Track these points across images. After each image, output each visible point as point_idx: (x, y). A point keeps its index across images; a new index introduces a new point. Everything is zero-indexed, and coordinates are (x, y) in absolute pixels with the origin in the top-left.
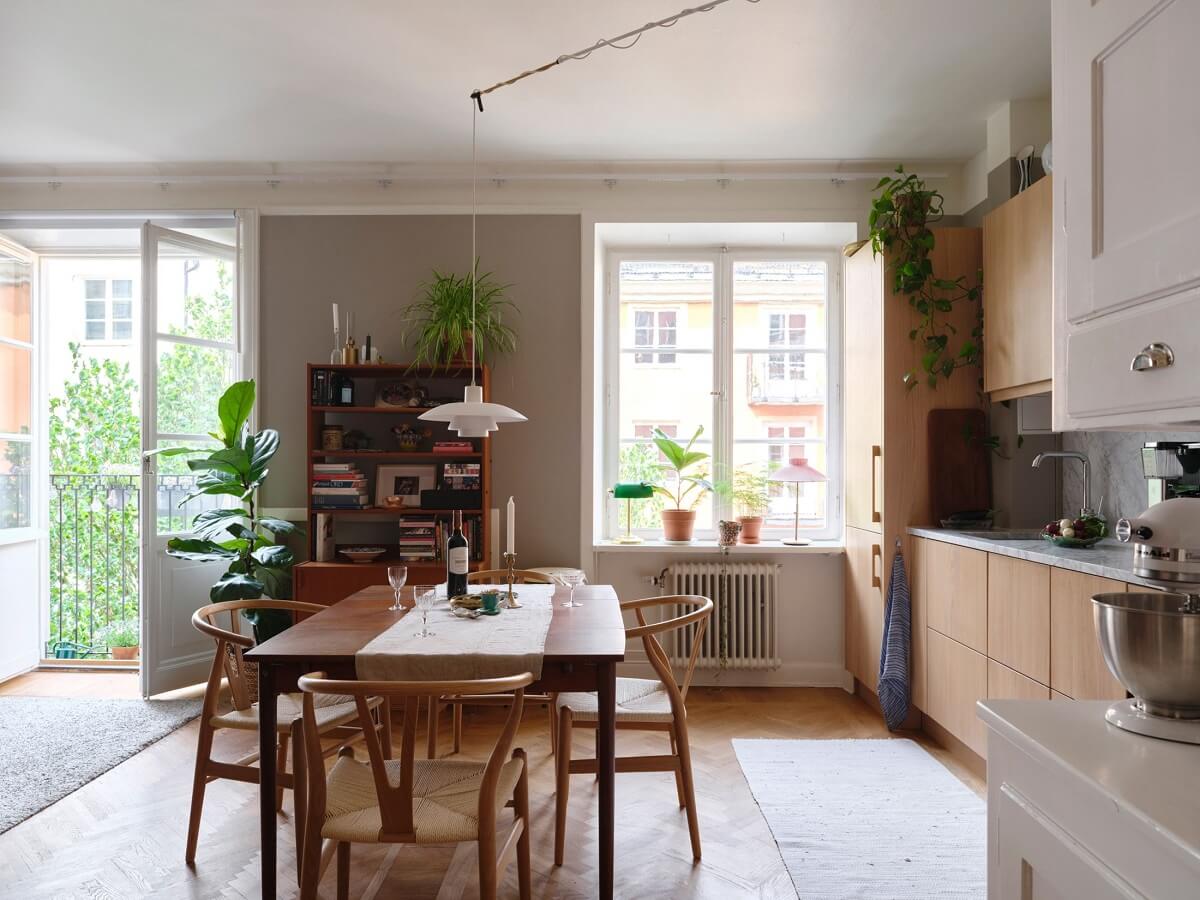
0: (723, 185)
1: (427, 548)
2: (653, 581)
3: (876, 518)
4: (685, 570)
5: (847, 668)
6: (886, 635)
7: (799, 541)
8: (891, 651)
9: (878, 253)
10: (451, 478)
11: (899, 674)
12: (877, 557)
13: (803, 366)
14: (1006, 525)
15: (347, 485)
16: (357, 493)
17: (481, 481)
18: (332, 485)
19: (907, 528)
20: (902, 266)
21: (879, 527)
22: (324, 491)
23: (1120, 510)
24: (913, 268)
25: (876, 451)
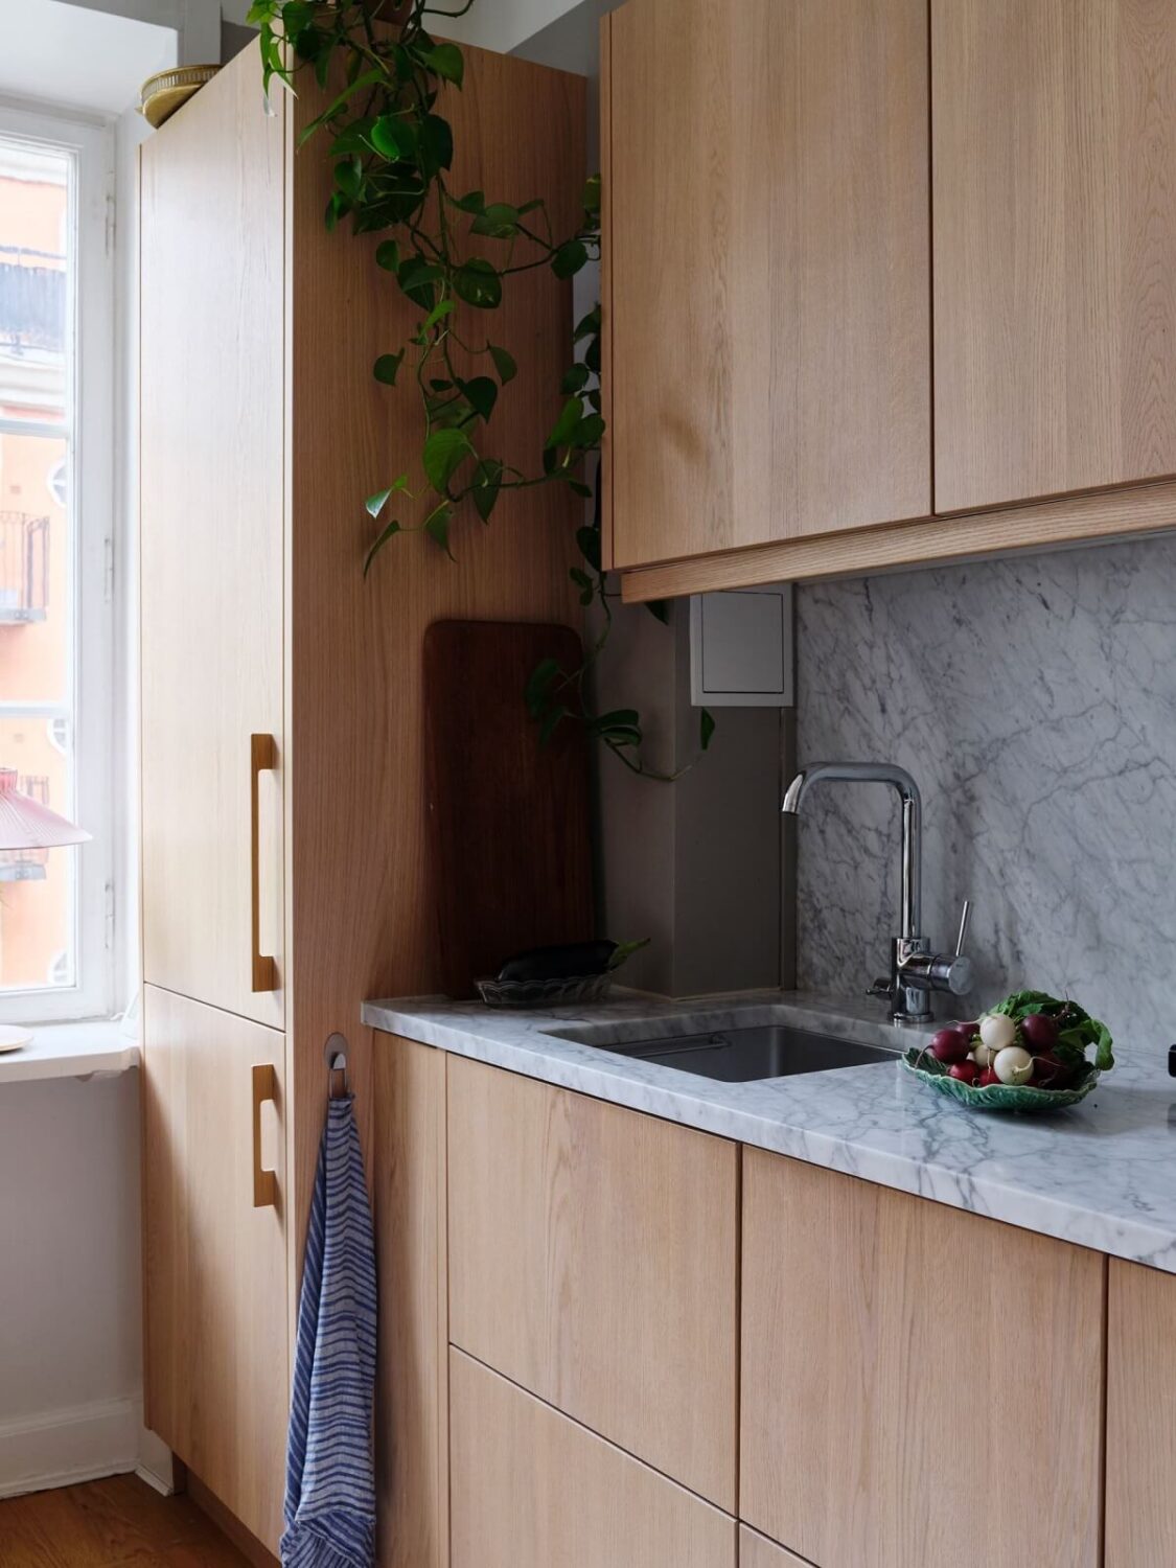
3: (265, 975)
6: (305, 1370)
8: (324, 1423)
9: (275, 76)
11: (354, 1493)
12: (267, 1105)
19: (363, 1007)
20: (365, 123)
21: (276, 1008)
24: (396, 137)
25: (264, 752)
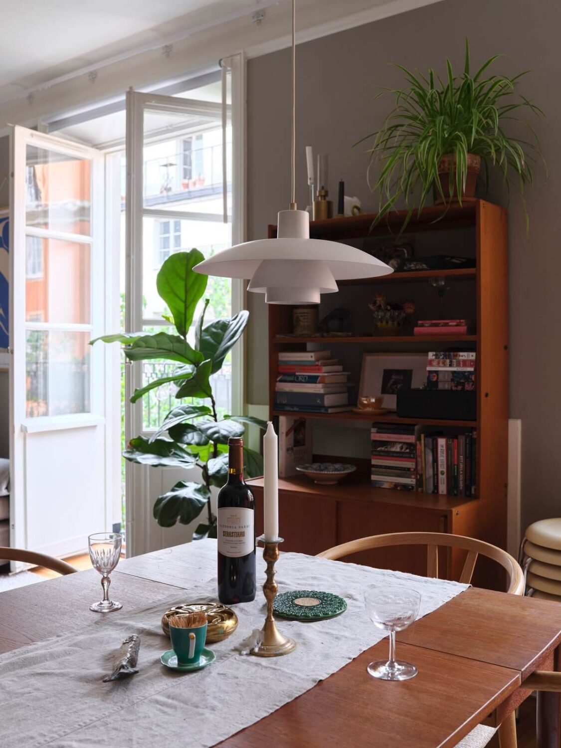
1: (405, 472)
10: (436, 372)
15: (312, 380)
16: (322, 391)
17: (476, 378)
18: (296, 380)
22: (288, 387)
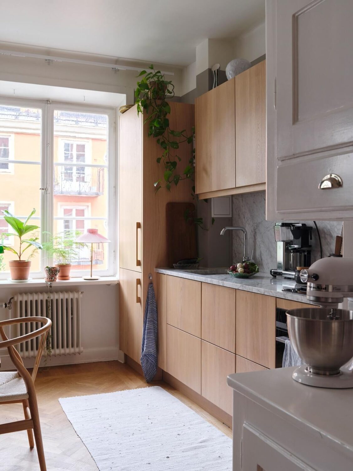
0: (49, 63)
2: (4, 306)
3: (139, 263)
4: (25, 298)
5: (120, 349)
6: (145, 330)
7: (93, 278)
8: (147, 338)
9: (140, 113)
11: (152, 350)
12: (139, 286)
13: (84, 174)
14: (206, 266)
19: (155, 269)
20: (154, 121)
21: (140, 269)
23: (261, 257)
24: (159, 123)
25: (138, 225)
